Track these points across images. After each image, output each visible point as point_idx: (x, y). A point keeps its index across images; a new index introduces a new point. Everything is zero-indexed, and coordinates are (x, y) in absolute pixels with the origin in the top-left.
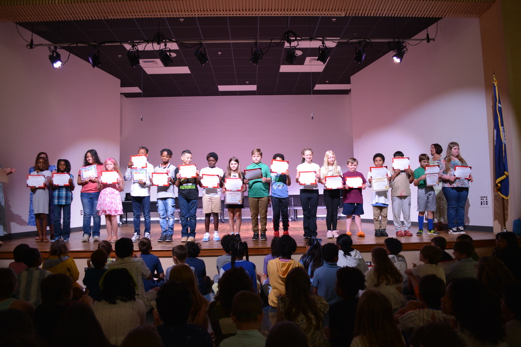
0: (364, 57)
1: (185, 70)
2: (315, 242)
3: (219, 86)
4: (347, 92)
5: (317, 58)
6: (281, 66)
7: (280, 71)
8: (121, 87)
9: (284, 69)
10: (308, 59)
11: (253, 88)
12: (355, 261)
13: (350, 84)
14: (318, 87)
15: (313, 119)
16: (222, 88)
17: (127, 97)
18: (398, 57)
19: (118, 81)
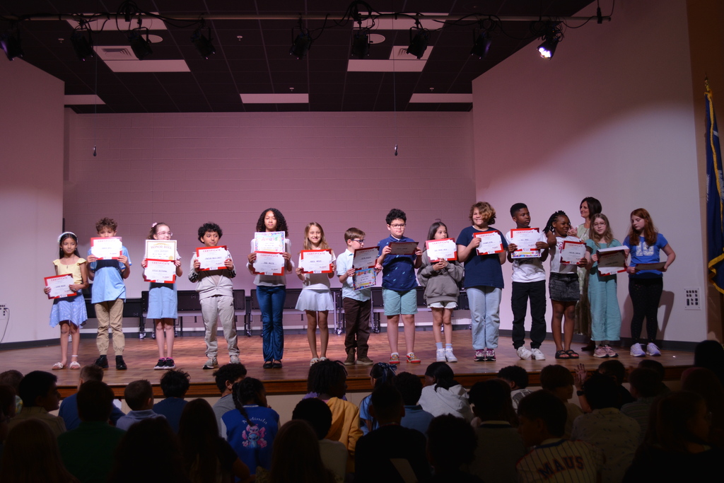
0: (487, 48)
1: (180, 66)
2: (386, 372)
3: (241, 95)
4: (467, 107)
5: (407, 47)
6: (350, 61)
7: (348, 70)
8: (65, 94)
9: (355, 65)
10: (396, 49)
11: (303, 98)
12: (460, 401)
13: (471, 93)
14: (417, 98)
15: (396, 154)
16: (247, 98)
17: (78, 112)
18: (546, 49)
19: (61, 84)
